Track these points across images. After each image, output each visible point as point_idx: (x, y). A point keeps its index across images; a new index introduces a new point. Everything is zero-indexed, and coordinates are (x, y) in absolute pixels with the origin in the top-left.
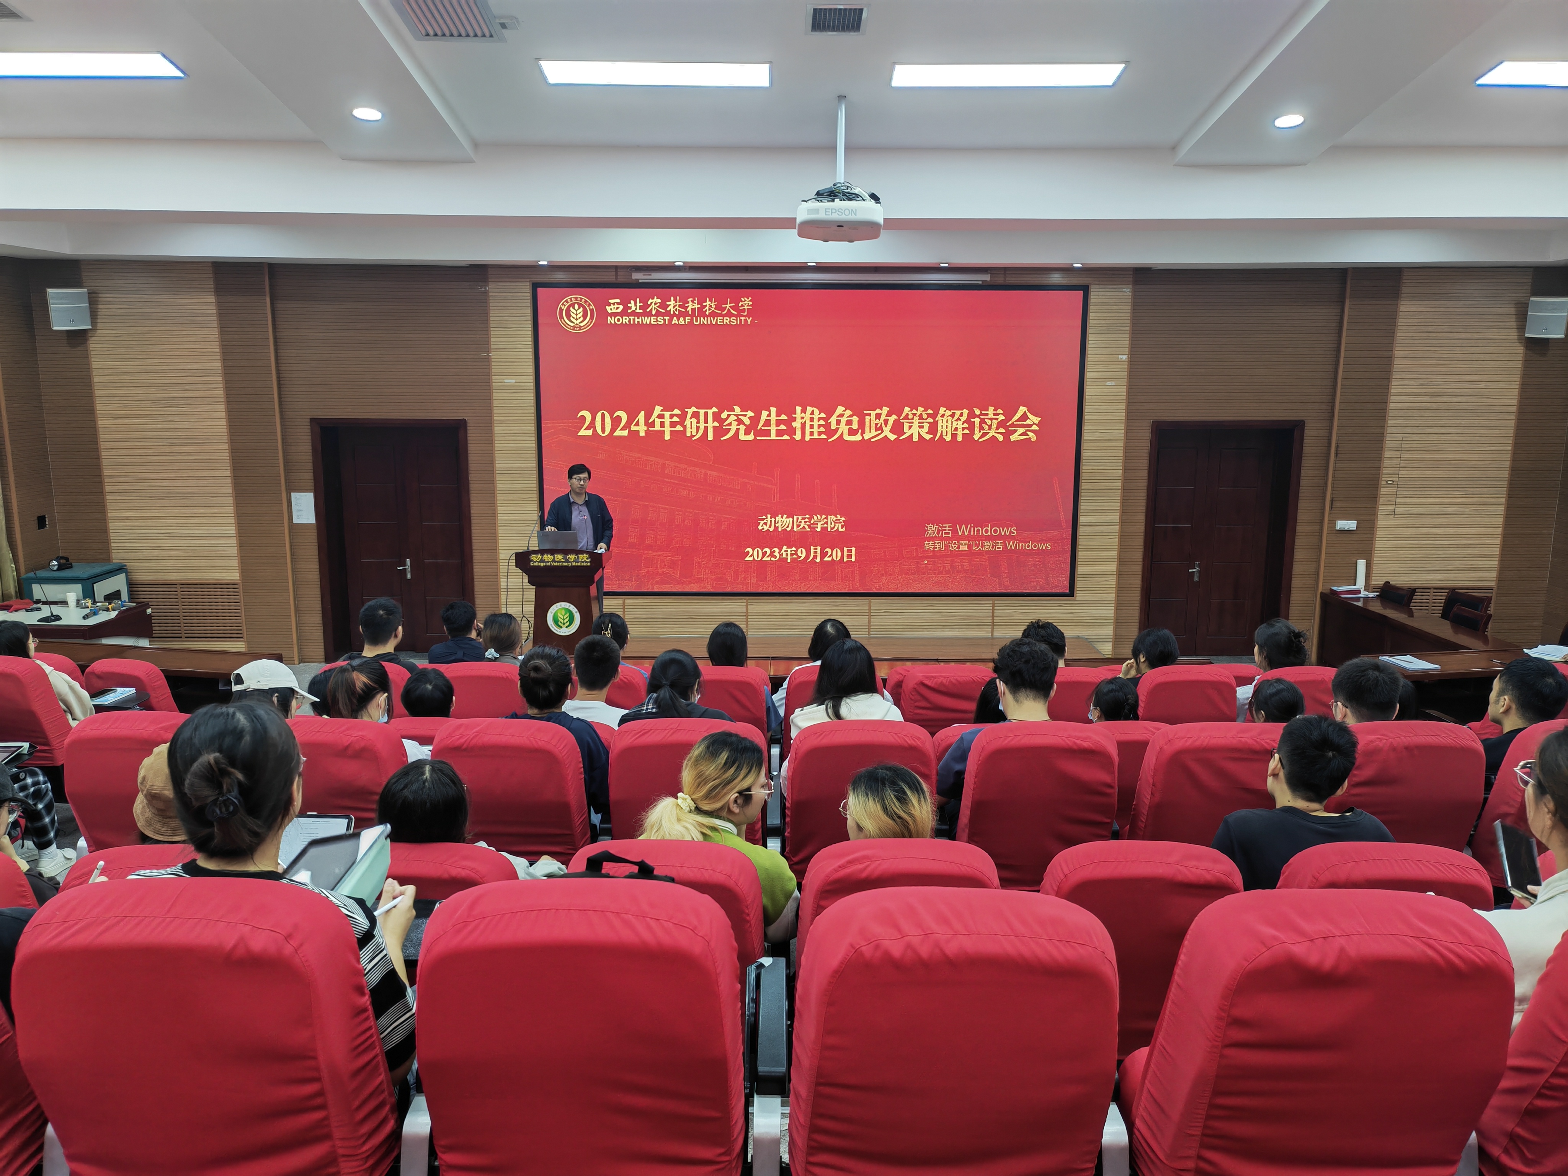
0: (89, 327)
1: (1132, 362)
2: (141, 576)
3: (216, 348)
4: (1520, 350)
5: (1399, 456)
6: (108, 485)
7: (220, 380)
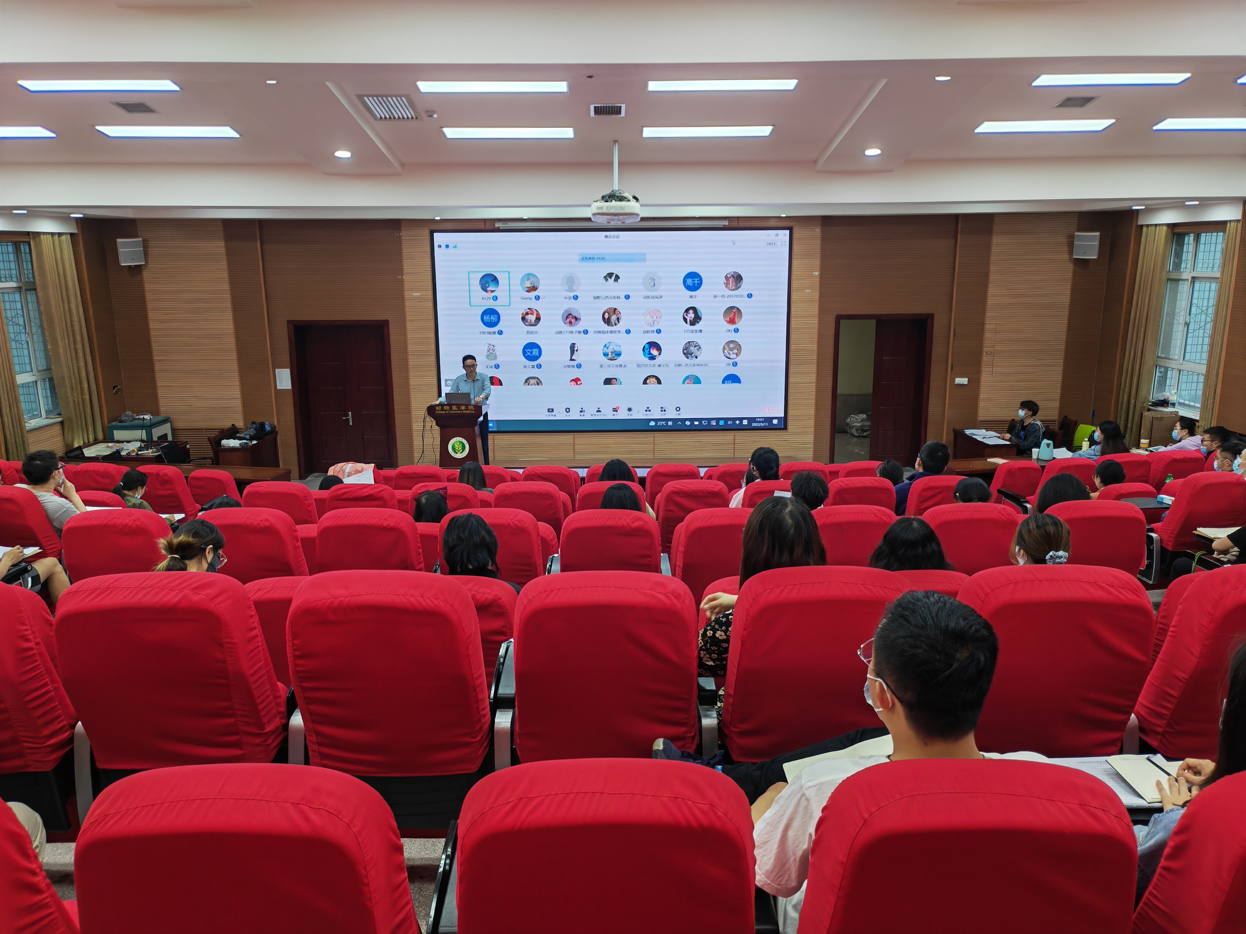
0: (144, 263)
1: (822, 276)
2: (180, 425)
3: (225, 275)
4: (1070, 266)
5: (994, 336)
6: (157, 366)
7: (228, 296)
